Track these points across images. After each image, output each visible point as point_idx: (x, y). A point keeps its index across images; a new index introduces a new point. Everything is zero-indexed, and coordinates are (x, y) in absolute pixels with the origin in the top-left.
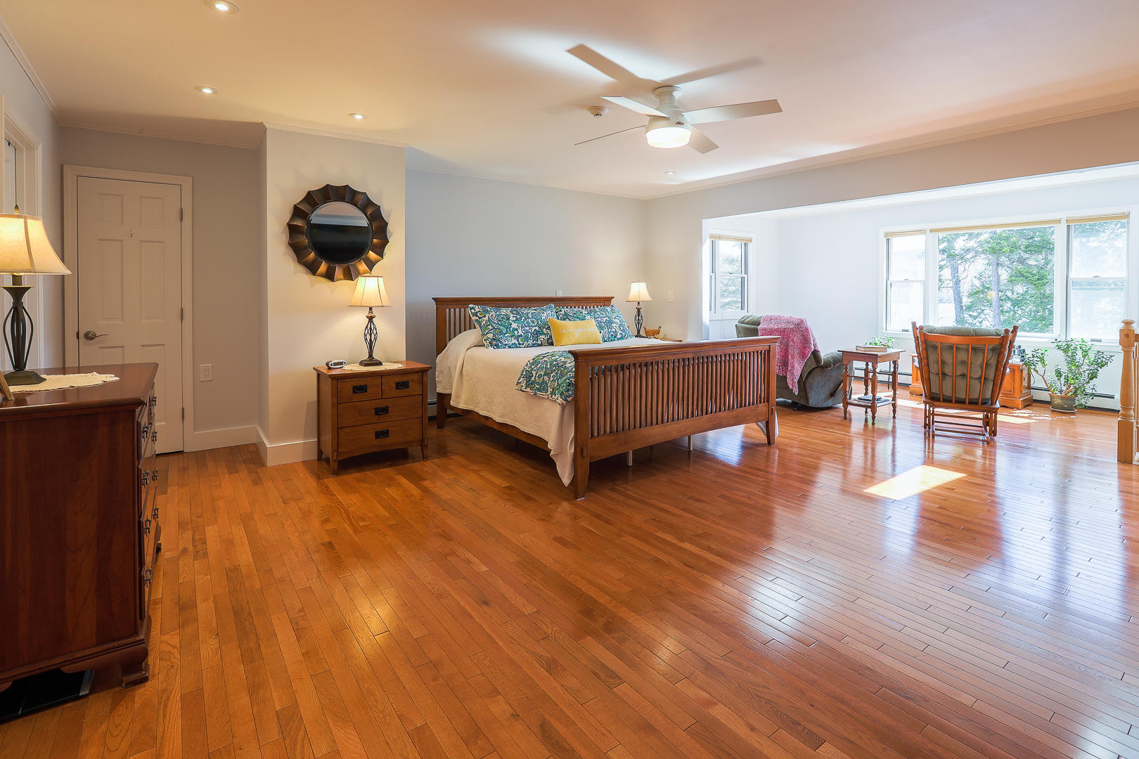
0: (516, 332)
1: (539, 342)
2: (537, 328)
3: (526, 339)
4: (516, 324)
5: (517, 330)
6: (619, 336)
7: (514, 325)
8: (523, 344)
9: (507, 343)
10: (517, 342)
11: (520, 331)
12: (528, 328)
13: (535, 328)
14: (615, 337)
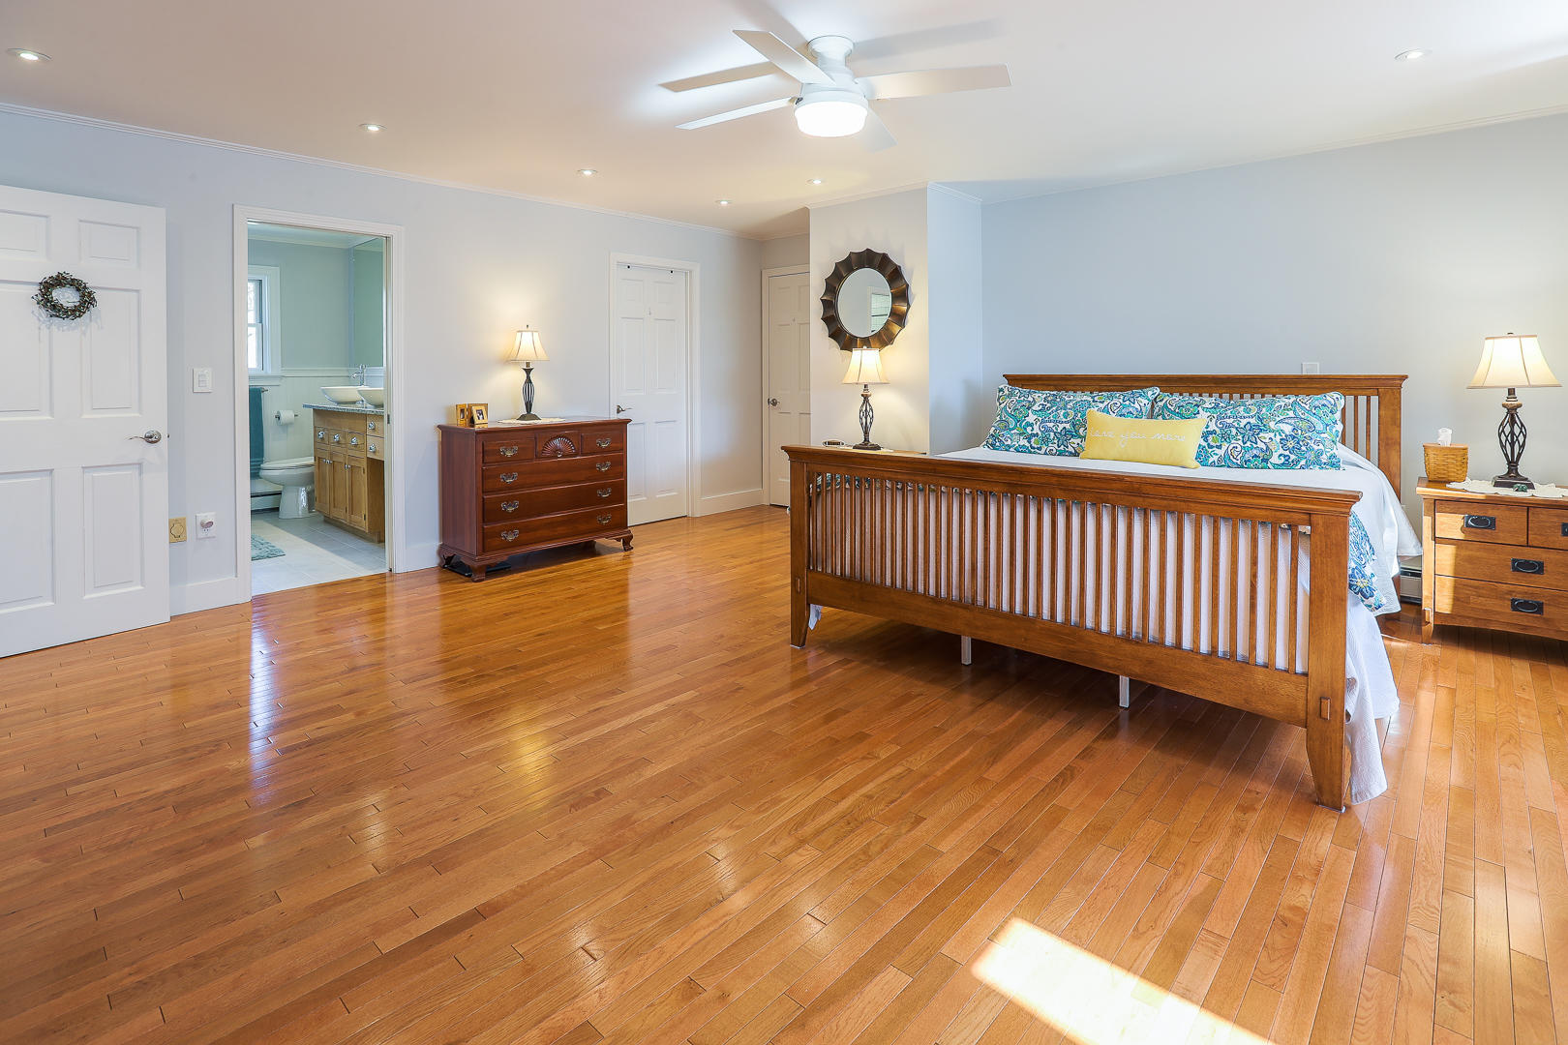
0: (1029, 429)
1: (1071, 449)
2: (1068, 426)
3: (1045, 440)
4: (1035, 417)
5: (1031, 425)
6: (1275, 459)
7: (1031, 418)
8: (1040, 449)
9: (1009, 442)
10: (1027, 445)
11: (1036, 427)
12: (1051, 425)
13: (1064, 425)
14: (1265, 460)
